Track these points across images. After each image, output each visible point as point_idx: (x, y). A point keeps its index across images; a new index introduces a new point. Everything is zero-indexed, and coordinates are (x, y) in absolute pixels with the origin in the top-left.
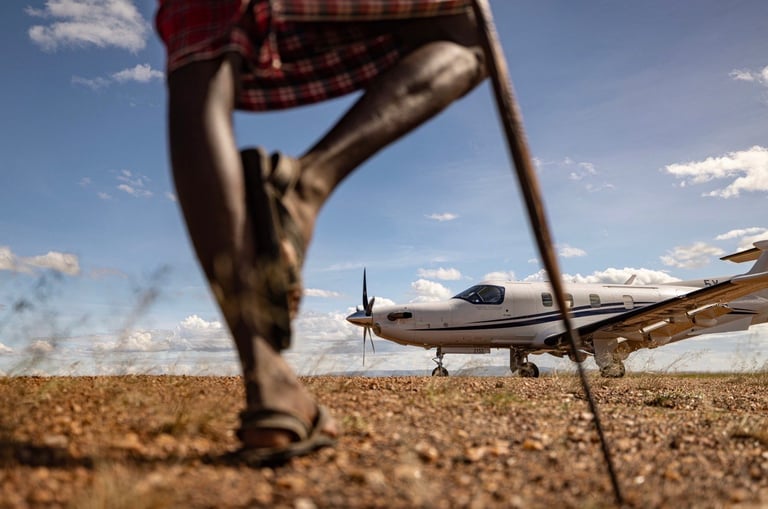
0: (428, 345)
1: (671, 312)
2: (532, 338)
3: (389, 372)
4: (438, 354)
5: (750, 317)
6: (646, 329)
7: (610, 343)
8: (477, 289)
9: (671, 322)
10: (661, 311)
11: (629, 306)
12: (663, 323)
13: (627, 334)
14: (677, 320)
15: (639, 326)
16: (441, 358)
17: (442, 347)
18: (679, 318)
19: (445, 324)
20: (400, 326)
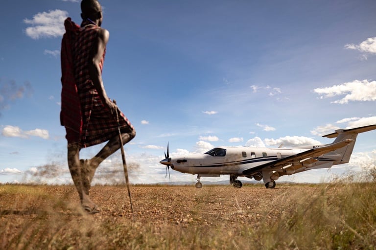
0: (194, 174)
1: (293, 161)
2: (237, 171)
3: (185, 182)
4: (198, 177)
5: (333, 162)
6: (284, 168)
7: (270, 173)
8: (215, 150)
9: (293, 165)
10: (288, 161)
11: (279, 157)
12: (289, 166)
13: (277, 170)
14: (295, 164)
15: (281, 166)
16: (199, 179)
17: (200, 174)
18: (296, 163)
19: (201, 165)
20: (182, 165)
